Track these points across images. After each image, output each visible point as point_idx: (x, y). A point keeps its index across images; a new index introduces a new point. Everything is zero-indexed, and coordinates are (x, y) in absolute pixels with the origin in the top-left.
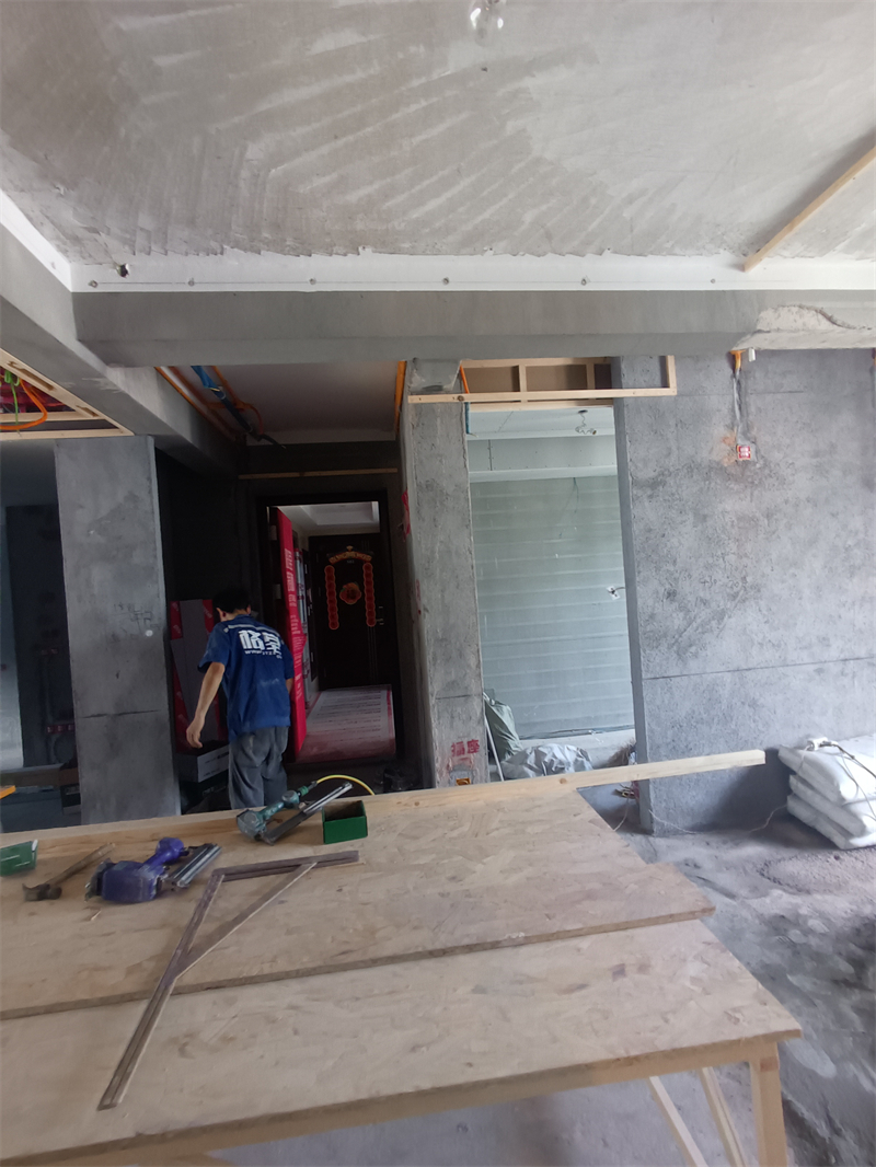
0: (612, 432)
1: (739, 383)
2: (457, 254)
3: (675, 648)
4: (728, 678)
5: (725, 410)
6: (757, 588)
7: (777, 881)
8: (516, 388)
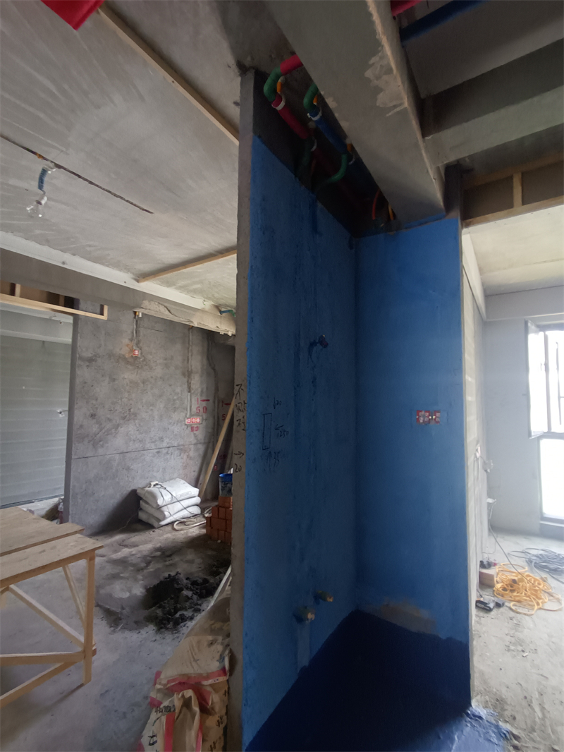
1: (137, 321)
3: (92, 442)
4: (117, 457)
5: (129, 332)
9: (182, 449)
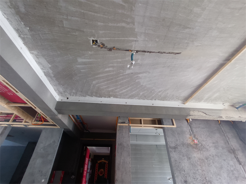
0: (163, 134)
1: (190, 125)
2: (128, 99)
5: (188, 131)
8: (141, 123)
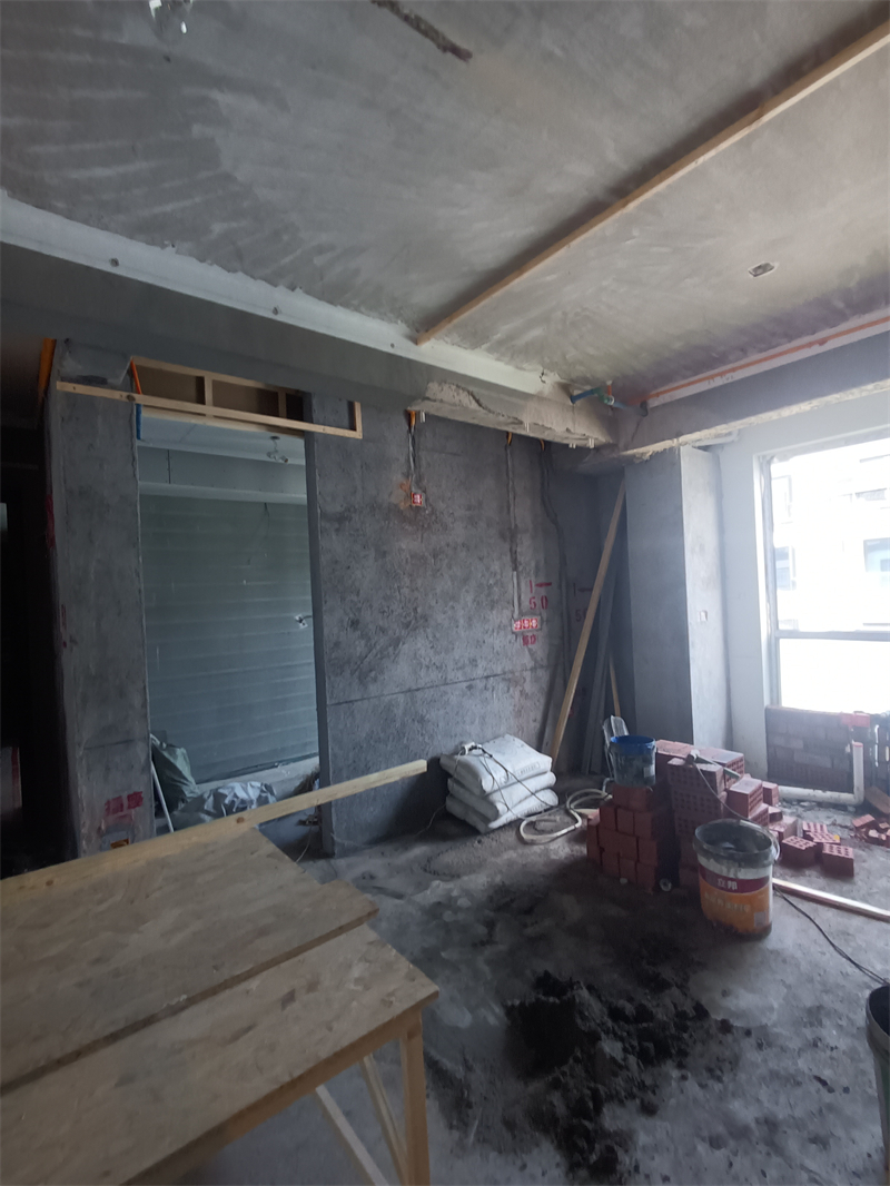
0: (303, 462)
1: (413, 439)
2: (131, 237)
3: (357, 673)
4: (401, 698)
5: (402, 460)
6: (425, 618)
7: (436, 874)
8: (201, 400)
9: (511, 680)
